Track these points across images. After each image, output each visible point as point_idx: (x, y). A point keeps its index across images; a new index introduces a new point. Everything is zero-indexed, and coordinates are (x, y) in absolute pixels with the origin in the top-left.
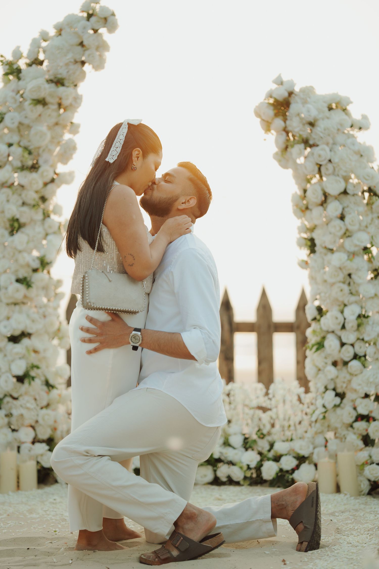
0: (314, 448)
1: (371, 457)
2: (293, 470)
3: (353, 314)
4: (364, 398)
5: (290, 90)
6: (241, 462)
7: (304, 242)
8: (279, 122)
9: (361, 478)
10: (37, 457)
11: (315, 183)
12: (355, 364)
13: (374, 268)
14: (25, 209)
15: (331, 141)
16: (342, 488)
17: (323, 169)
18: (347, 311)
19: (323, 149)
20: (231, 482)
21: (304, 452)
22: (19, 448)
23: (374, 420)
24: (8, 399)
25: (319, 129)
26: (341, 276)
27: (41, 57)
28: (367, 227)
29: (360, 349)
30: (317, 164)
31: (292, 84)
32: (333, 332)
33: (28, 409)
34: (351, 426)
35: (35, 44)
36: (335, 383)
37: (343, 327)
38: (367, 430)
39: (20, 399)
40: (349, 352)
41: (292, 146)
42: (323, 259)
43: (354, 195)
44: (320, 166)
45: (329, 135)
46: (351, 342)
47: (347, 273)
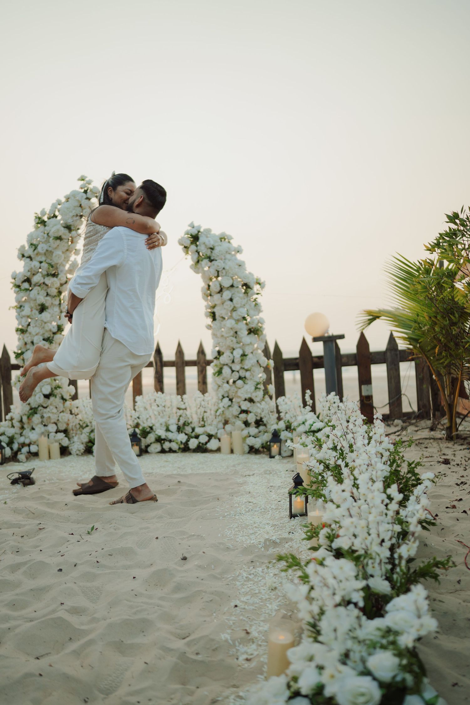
0: (218, 430)
1: (249, 433)
2: (206, 443)
3: (238, 354)
4: (244, 401)
5: (198, 230)
6: (177, 440)
7: (209, 314)
8: (193, 247)
9: (244, 445)
10: (59, 440)
11: (215, 281)
12: (240, 382)
13: (249, 328)
14: (48, 298)
15: (223, 258)
16: (235, 451)
17: (220, 273)
18: (235, 352)
19: (219, 262)
20: (171, 451)
21: (212, 433)
22: (48, 435)
23: (250, 412)
24: (40, 408)
25: (216, 252)
26: (232, 333)
27: (57, 213)
28: (244, 305)
29: (242, 373)
30: (217, 270)
31: (200, 227)
32: (227, 365)
33: (53, 413)
34: (238, 417)
35: (54, 207)
36: (228, 393)
37: (233, 362)
38: (246, 418)
39: (48, 408)
40: (236, 376)
41: (202, 261)
42: (221, 323)
43: (237, 287)
44: (218, 272)
45: (222, 254)
46: (237, 370)
47: (235, 331)
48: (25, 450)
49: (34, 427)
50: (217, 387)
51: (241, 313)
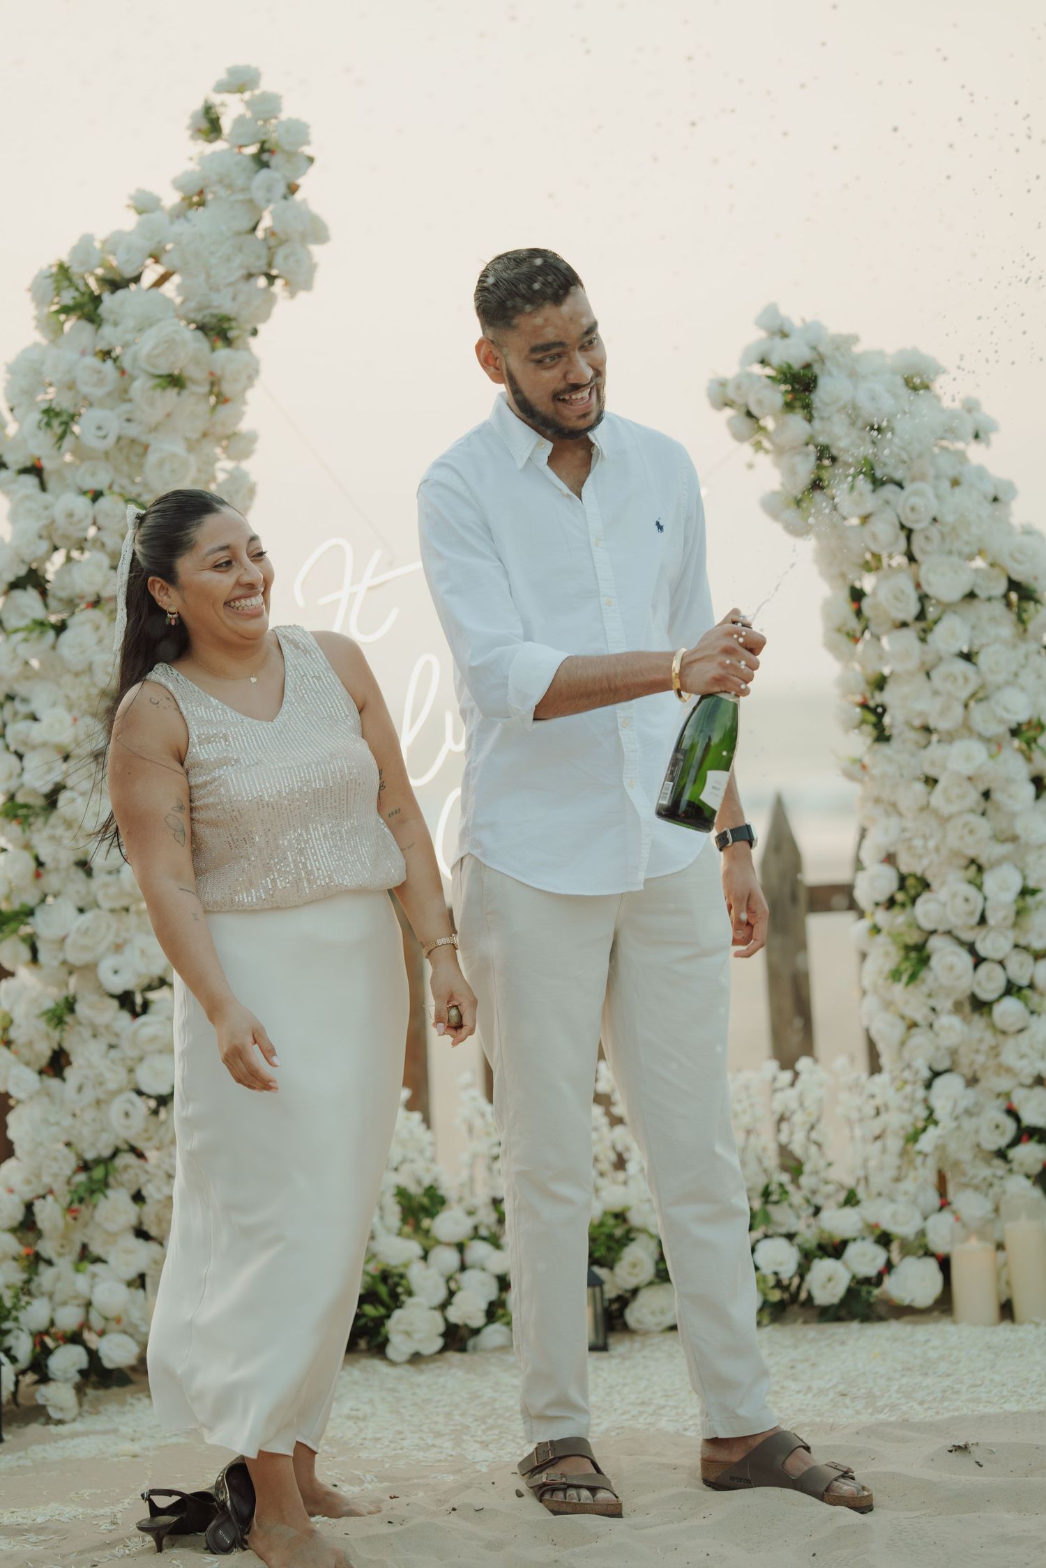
0: (925, 1218)
2: (878, 1280)
3: (1006, 888)
4: (1031, 1087)
5: (810, 346)
7: (859, 714)
8: (795, 425)
12: (1009, 1009)
13: (1035, 772)
16: (1019, 1308)
17: (916, 541)
18: (990, 881)
19: (916, 493)
21: (903, 1231)
24: (126, 1159)
26: (974, 796)
28: (1017, 675)
29: (1021, 969)
30: (902, 527)
31: (814, 328)
32: (949, 933)
37: (983, 920)
38: (1043, 1162)
40: (992, 980)
41: (836, 482)
43: (989, 599)
44: (909, 533)
45: (920, 456)
46: (999, 956)
47: (982, 788)
48: (67, 1361)
49: (96, 1249)
50: (900, 1028)
51: (1007, 710)
